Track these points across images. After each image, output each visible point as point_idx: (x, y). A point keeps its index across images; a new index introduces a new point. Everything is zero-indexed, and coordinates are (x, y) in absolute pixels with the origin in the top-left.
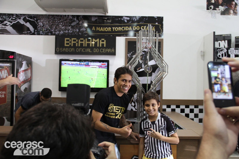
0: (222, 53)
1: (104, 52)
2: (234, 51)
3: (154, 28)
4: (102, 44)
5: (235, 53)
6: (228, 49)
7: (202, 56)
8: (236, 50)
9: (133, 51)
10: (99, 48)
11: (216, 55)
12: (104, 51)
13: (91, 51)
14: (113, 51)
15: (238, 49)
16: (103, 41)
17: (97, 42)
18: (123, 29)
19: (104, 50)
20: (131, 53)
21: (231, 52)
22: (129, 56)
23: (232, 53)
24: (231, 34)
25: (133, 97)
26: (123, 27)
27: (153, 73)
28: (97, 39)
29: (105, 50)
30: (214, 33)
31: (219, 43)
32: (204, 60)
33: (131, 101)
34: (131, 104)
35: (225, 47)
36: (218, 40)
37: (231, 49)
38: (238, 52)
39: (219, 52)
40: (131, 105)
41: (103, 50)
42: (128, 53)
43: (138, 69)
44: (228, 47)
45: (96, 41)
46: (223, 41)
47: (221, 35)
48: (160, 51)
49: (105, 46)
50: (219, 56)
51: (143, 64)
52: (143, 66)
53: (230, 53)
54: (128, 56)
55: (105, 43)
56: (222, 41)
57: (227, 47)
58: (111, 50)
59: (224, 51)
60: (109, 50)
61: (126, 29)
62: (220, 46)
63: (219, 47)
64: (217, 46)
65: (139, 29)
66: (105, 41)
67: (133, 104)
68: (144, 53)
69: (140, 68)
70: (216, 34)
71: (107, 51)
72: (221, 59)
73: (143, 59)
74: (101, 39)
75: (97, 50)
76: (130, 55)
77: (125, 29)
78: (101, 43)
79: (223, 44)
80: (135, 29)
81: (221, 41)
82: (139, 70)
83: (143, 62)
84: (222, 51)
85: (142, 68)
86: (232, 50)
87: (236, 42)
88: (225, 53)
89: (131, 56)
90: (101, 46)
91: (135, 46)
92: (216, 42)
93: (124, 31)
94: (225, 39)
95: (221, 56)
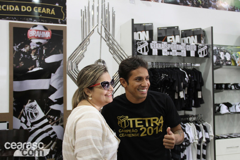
0: (143, 47)
2: (157, 44)
3: (53, 10)
5: (158, 47)
6: (149, 42)
8: (160, 44)
9: (22, 43)
11: (135, 49)
15: (161, 43)
18: (5, 8)
20: (19, 44)
21: (153, 46)
22: (15, 49)
23: (154, 48)
24: (152, 24)
25: (23, 110)
26: (5, 6)
27: (52, 74)
30: (133, 20)
31: (139, 34)
33: (20, 115)
34: (20, 119)
35: (145, 40)
36: (138, 30)
37: (153, 42)
38: (161, 46)
39: (139, 46)
40: (20, 121)
42: (14, 45)
43: (30, 69)
44: (150, 40)
46: (144, 32)
47: (141, 24)
48: (63, 43)
50: (140, 51)
51: (37, 61)
52: (38, 64)
53: (151, 47)
54: (13, 49)
59: (145, 44)
61: (10, 9)
62: (139, 38)
63: (139, 40)
64: (136, 38)
65: (31, 10)
67: (23, 119)
68: (38, 46)
69: (33, 66)
70: (135, 23)
72: (141, 54)
73: (38, 53)
76: (18, 47)
77: (8, 8)
79: (144, 36)
80: (25, 10)
81: (141, 31)
82: (32, 70)
83: (37, 58)
84: (143, 45)
85: (35, 67)
86: (154, 44)
87: (159, 34)
88: (146, 47)
89: (18, 49)
91: (25, 34)
92: (135, 33)
93: (7, 11)
94: (146, 30)
95: (141, 51)
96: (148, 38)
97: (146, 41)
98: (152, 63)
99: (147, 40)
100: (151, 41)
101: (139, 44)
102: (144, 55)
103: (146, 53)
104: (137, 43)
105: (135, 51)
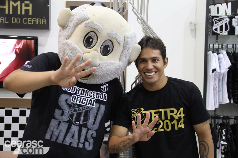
0: (221, 25)
1: (28, 23)
4: (26, 10)
6: (231, 18)
7: (192, 30)
10: (21, 16)
11: (210, 27)
12: (30, 22)
13: (6, 21)
14: (44, 22)
16: (27, 5)
17: (17, 6)
19: (29, 20)
28: (18, 2)
29: (31, 20)
31: (218, 8)
32: (195, 38)
35: (226, 15)
36: (216, 2)
39: (216, 23)
41: (27, 20)
44: (232, 15)
45: (15, 5)
46: (225, 4)
49: (30, 13)
50: (216, 29)
53: (234, 24)
55: (30, 8)
56: (223, 4)
57: (230, 14)
58: (41, 21)
59: (224, 20)
60: (37, 21)
62: (218, 13)
63: (217, 15)
64: (213, 13)
66: (31, 5)
71: (34, 22)
74: (24, 3)
75: (18, 20)
78: (24, 8)
79: (224, 10)
81: (221, 4)
84: (221, 22)
88: (226, 24)
90: (23, 13)
92: (211, 7)
94: (228, 1)
95: (219, 29)
96: (229, 13)
97: (227, 17)
98: (233, 45)
99: (228, 14)
100: (234, 16)
101: (216, 21)
102: (221, 35)
103: (225, 33)
104: (213, 20)
105: (210, 30)
